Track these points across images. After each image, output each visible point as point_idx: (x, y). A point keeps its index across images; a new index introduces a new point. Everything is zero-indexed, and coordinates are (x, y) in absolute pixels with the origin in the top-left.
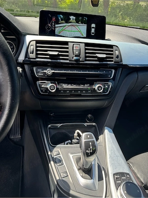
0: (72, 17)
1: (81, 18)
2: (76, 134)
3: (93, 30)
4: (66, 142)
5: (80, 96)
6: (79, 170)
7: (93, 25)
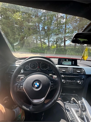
0: (67, 60)
1: (70, 60)
2: (72, 99)
3: (73, 63)
4: (67, 102)
5: (72, 84)
6: (78, 117)
7: (73, 62)
